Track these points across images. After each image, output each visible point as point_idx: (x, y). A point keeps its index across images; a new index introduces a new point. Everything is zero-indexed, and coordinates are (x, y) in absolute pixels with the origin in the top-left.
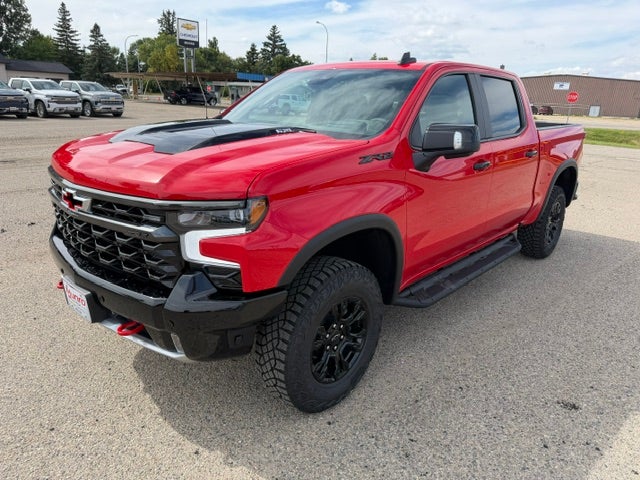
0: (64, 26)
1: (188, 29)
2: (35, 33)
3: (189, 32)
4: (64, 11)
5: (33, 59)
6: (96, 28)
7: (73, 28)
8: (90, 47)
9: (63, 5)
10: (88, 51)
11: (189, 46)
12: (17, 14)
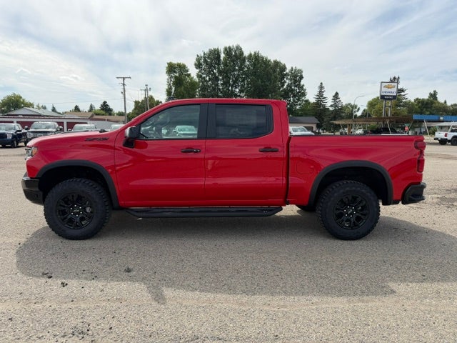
0: (320, 95)
1: (389, 88)
2: (307, 101)
3: (390, 90)
4: (321, 87)
5: (301, 116)
6: (337, 94)
7: (325, 96)
8: (332, 106)
9: (321, 83)
10: (331, 109)
11: (389, 99)
12: (299, 92)
